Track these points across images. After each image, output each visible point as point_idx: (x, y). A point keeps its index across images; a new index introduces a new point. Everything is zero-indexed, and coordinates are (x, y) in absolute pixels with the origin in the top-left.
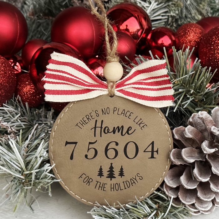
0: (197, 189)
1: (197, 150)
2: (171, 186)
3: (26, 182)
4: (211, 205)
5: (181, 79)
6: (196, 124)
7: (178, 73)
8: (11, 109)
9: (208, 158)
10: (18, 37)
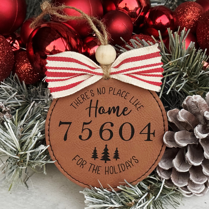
0: (190, 172)
1: (190, 133)
2: (164, 168)
3: (21, 162)
4: (203, 188)
5: (176, 61)
6: (190, 107)
7: (174, 54)
8: (8, 87)
9: (202, 141)
10: (16, 16)
